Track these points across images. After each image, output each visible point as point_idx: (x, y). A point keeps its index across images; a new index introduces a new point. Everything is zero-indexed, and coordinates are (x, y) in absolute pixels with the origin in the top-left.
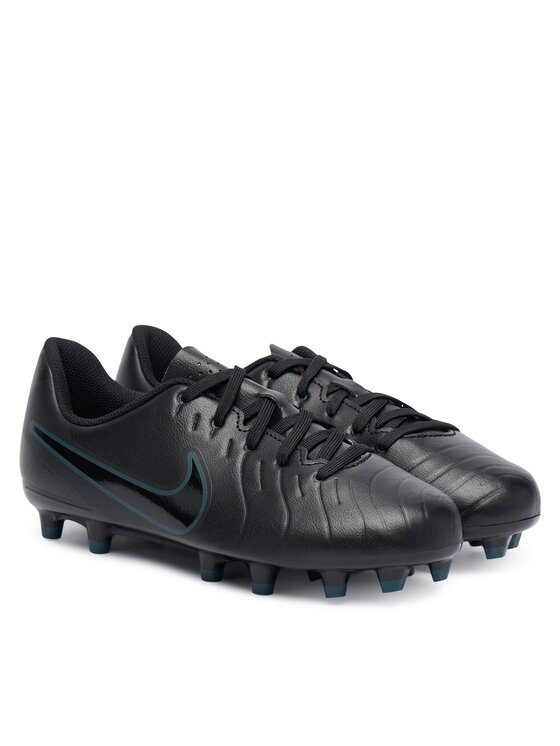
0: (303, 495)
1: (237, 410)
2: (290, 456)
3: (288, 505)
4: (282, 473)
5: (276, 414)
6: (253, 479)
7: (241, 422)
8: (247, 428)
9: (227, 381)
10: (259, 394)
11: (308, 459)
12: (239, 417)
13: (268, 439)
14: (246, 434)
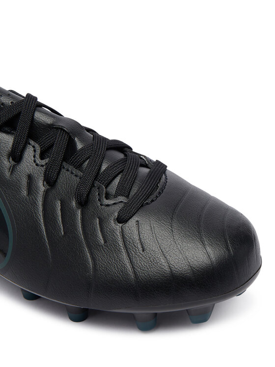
0: (105, 242)
1: (32, 142)
2: (88, 195)
3: (91, 254)
4: (82, 214)
5: (71, 144)
6: (55, 220)
7: (38, 156)
8: (43, 162)
9: (19, 114)
10: (52, 125)
11: (107, 198)
12: (35, 151)
13: (64, 175)
14: (43, 169)
